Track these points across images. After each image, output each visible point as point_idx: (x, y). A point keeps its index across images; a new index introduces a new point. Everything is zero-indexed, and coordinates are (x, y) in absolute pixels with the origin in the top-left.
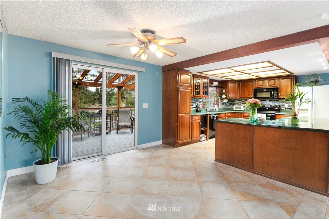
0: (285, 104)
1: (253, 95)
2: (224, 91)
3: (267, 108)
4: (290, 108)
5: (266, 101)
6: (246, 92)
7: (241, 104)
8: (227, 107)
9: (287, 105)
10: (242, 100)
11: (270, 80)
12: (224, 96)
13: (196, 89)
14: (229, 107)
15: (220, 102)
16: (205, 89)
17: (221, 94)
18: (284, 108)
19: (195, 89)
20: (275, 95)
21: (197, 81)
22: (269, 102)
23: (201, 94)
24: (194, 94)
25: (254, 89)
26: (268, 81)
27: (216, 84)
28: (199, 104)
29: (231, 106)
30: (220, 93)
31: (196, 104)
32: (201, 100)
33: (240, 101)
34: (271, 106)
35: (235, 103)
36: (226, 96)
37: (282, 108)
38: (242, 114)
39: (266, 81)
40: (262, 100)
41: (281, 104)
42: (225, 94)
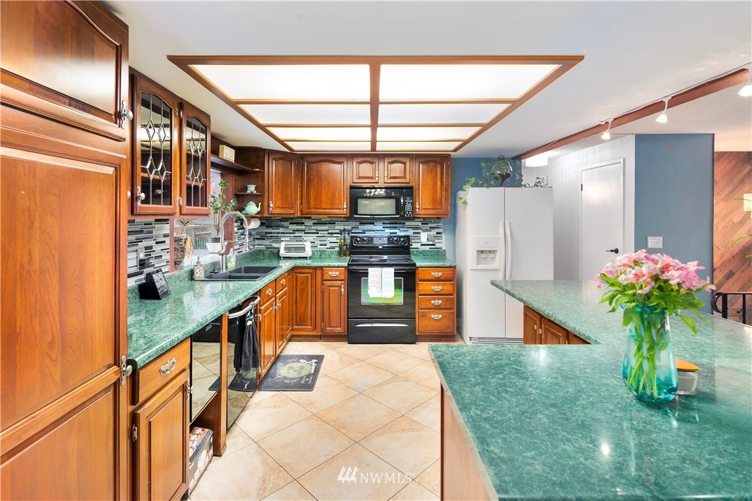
0: (419, 233)
1: (345, 206)
2: (252, 188)
3: (380, 247)
4: (431, 243)
5: (373, 223)
6: (324, 195)
7: (302, 234)
8: (254, 245)
9: (424, 237)
10: (303, 221)
11: (392, 163)
12: (252, 208)
13: (151, 168)
14: (261, 245)
15: (236, 229)
16: (196, 171)
17: (241, 198)
18: (418, 245)
19: (139, 165)
20: (408, 207)
21: (153, 135)
22: (381, 228)
23: (178, 198)
24: (133, 199)
25: (351, 188)
26: (386, 164)
27: (228, 154)
28: (157, 248)
29: (267, 242)
30: (235, 195)
31: (142, 256)
32: (166, 228)
33: (297, 224)
34: (389, 238)
35: (281, 230)
36: (259, 209)
37: (414, 245)
38: (319, 272)
39: (381, 165)
40: (363, 221)
41: (410, 233)
42: (257, 198)
